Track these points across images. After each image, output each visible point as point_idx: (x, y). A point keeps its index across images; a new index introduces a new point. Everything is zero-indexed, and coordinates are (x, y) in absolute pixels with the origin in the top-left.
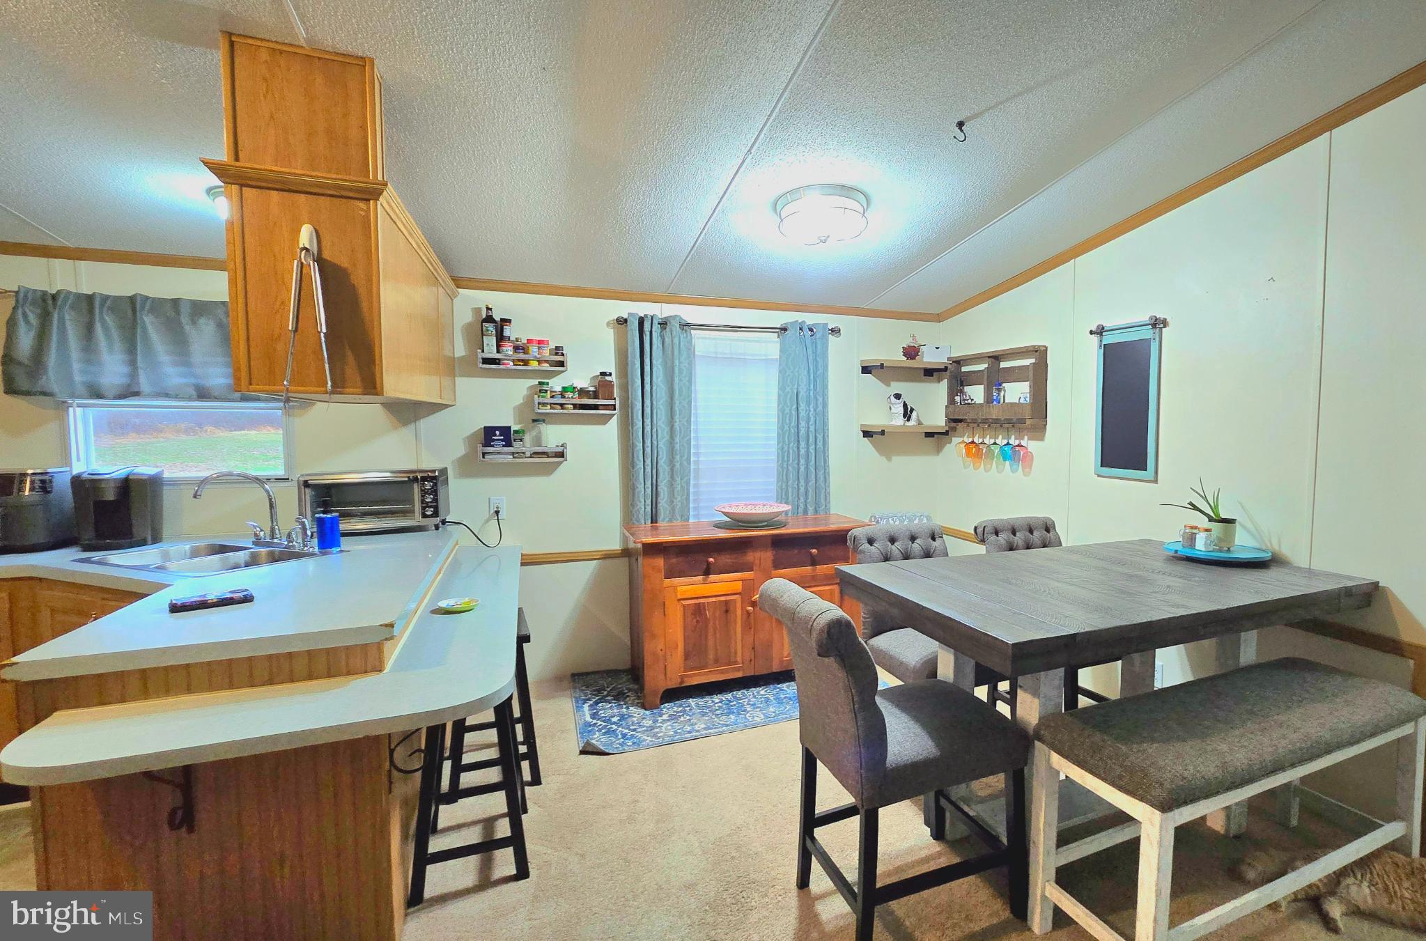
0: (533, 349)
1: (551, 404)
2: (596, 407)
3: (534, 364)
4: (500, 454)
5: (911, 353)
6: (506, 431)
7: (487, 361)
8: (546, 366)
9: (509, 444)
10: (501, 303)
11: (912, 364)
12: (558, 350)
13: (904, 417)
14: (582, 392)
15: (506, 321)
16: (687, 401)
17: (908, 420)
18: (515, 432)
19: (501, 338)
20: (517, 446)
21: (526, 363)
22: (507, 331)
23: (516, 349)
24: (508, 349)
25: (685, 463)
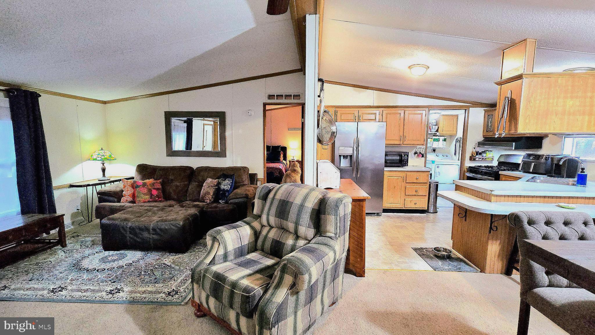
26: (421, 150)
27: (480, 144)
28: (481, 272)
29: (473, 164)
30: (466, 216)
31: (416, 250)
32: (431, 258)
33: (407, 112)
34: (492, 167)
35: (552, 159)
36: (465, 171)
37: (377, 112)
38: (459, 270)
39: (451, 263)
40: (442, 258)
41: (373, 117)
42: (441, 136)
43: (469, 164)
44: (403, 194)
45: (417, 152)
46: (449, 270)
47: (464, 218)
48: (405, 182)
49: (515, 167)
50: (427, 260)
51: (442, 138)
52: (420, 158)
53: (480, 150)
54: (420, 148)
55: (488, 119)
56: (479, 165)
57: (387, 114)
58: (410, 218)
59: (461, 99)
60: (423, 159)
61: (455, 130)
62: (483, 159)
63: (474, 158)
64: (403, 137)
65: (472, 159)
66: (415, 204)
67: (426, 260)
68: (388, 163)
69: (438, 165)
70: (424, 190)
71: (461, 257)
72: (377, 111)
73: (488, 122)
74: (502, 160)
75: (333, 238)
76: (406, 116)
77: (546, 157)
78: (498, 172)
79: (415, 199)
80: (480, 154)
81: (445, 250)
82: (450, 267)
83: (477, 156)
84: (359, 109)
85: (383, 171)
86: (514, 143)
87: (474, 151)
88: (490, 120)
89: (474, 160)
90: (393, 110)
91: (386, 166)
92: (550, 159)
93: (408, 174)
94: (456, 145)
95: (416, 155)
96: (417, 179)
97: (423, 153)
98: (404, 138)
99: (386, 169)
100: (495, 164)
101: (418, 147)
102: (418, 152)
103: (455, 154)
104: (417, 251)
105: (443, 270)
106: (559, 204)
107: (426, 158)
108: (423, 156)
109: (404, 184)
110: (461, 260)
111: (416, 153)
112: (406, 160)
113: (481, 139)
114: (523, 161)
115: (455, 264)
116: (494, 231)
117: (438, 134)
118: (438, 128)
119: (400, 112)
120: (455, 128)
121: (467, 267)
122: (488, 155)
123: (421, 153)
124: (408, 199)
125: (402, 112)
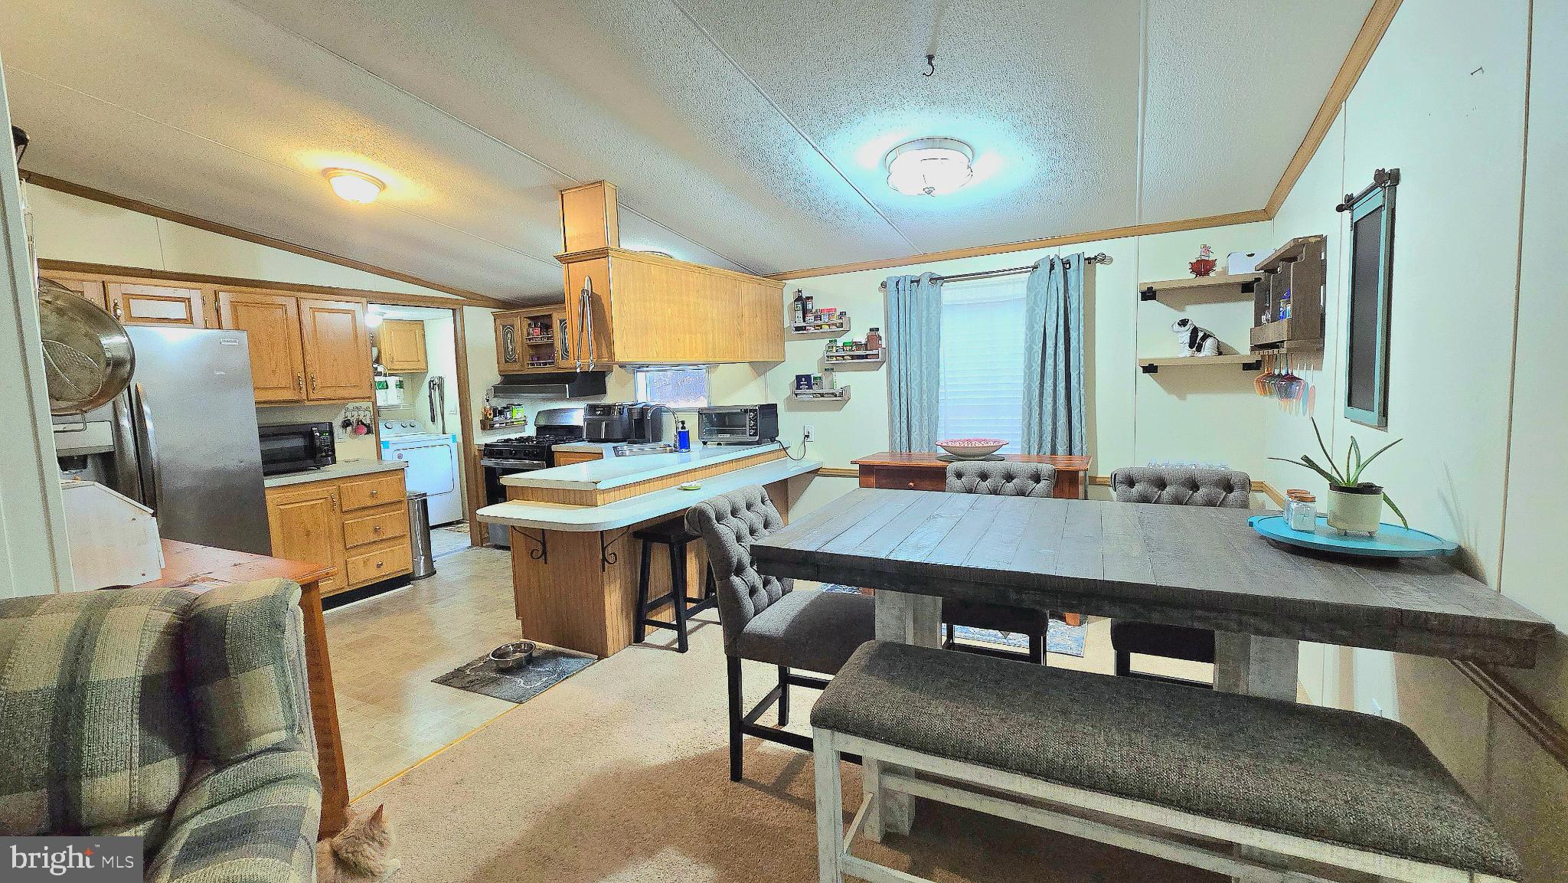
0: (825, 319)
1: (836, 356)
2: (866, 357)
3: (825, 328)
4: (806, 395)
5: (1202, 267)
6: (808, 378)
7: (798, 329)
8: (834, 328)
9: (810, 387)
10: (807, 286)
11: (1204, 281)
12: (843, 314)
13: (1191, 346)
14: (858, 345)
15: (810, 298)
16: (935, 346)
17: (1199, 349)
18: (815, 378)
19: (805, 312)
20: (816, 389)
21: (821, 326)
22: (809, 306)
23: (816, 318)
24: (810, 318)
25: (934, 402)
26: (362, 413)
27: (498, 391)
28: (599, 659)
29: (492, 438)
30: (544, 553)
31: (445, 681)
32: (494, 681)
33: (306, 305)
34: (529, 439)
35: (630, 410)
36: (475, 456)
37: (196, 297)
38: (563, 676)
39: (539, 669)
40: (517, 669)
41: (178, 311)
42: (390, 375)
43: (481, 439)
44: (340, 546)
45: (349, 420)
46: (546, 687)
47: (542, 560)
48: (338, 510)
49: (572, 433)
50: (490, 689)
51: (392, 381)
52: (362, 436)
53: (500, 403)
54: (357, 408)
55: (505, 335)
56: (506, 437)
57: (234, 306)
58: (375, 610)
59: (444, 281)
60: (372, 437)
61: (421, 357)
62: (509, 425)
63: (492, 423)
64: (304, 380)
65: (487, 425)
66: (379, 566)
67: (486, 690)
68: (274, 464)
69: (399, 452)
70: (394, 523)
71: (550, 647)
72: (195, 294)
73: (505, 342)
74: (542, 423)
75: (287, 746)
76: (307, 318)
77: (620, 409)
78: (549, 447)
79: (376, 554)
80: (501, 413)
81: (517, 647)
82: (544, 679)
83: (496, 419)
84: (106, 278)
85: (262, 489)
86: (567, 385)
87: (488, 407)
88: (509, 335)
89: (492, 427)
90: (258, 295)
91: (266, 474)
92: (625, 409)
93: (344, 485)
94: (430, 396)
95: (349, 429)
96: (372, 495)
97: (369, 422)
98: (308, 381)
99: (269, 482)
100: (530, 431)
101: (351, 406)
102: (353, 420)
103: (433, 419)
104: (450, 681)
105: (536, 692)
106: (683, 485)
107: (378, 435)
108: (369, 432)
109: (335, 520)
110: (554, 655)
111: (346, 424)
112: (327, 446)
113: (496, 379)
114: (585, 420)
115: (549, 666)
116: (609, 563)
117: (380, 369)
118: (379, 352)
119: (279, 300)
120: (421, 353)
121: (572, 661)
122: (518, 414)
123: (363, 423)
124: (357, 559)
125: (291, 304)
